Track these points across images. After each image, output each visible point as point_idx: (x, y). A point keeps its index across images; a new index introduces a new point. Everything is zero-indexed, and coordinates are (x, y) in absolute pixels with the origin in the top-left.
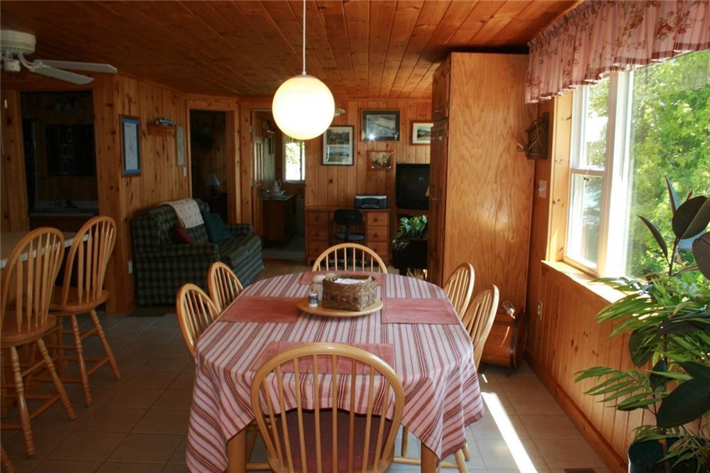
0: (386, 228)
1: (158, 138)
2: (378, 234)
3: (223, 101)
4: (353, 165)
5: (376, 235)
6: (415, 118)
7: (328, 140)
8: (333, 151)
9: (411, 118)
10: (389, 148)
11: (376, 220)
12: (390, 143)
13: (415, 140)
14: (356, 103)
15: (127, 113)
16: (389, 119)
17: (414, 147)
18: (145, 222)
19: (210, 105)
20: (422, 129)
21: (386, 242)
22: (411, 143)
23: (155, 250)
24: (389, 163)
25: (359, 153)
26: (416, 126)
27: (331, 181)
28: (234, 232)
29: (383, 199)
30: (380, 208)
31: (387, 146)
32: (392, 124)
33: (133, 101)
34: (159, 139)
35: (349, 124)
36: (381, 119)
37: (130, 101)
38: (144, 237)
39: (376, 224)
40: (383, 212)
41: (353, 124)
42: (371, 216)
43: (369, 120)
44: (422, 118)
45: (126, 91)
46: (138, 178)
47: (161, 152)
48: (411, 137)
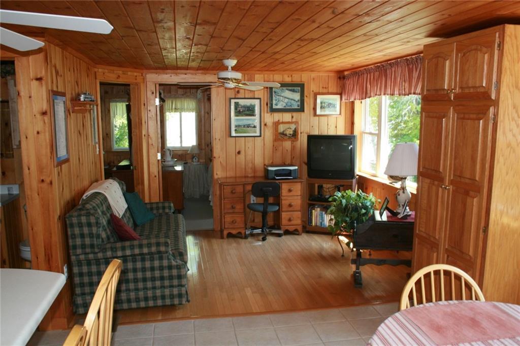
0: (299, 197)
1: (78, 114)
2: (293, 204)
3: (129, 73)
4: (260, 136)
5: (290, 206)
6: (318, 91)
7: (235, 112)
8: (241, 123)
9: (315, 91)
10: (294, 120)
11: (290, 191)
12: (295, 114)
13: (319, 112)
14: (263, 75)
15: (55, 89)
16: (293, 91)
17: (318, 118)
18: (84, 219)
19: (119, 77)
20: (325, 101)
21: (300, 211)
22: (315, 115)
23: (96, 250)
24: (295, 134)
25: (265, 125)
26: (319, 99)
27: (239, 153)
28: (155, 212)
29: (295, 169)
30: (293, 179)
31: (292, 117)
32: (297, 96)
33: (60, 74)
34: (80, 116)
35: (256, 97)
36: (287, 91)
37: (57, 73)
38: (82, 236)
39: (291, 194)
40: (296, 182)
41: (260, 97)
42: (285, 187)
43: (275, 92)
44: (325, 91)
45: (53, 63)
46: (67, 164)
47: (82, 132)
48: (315, 109)
